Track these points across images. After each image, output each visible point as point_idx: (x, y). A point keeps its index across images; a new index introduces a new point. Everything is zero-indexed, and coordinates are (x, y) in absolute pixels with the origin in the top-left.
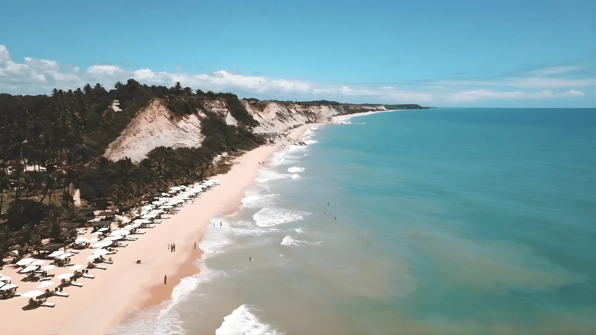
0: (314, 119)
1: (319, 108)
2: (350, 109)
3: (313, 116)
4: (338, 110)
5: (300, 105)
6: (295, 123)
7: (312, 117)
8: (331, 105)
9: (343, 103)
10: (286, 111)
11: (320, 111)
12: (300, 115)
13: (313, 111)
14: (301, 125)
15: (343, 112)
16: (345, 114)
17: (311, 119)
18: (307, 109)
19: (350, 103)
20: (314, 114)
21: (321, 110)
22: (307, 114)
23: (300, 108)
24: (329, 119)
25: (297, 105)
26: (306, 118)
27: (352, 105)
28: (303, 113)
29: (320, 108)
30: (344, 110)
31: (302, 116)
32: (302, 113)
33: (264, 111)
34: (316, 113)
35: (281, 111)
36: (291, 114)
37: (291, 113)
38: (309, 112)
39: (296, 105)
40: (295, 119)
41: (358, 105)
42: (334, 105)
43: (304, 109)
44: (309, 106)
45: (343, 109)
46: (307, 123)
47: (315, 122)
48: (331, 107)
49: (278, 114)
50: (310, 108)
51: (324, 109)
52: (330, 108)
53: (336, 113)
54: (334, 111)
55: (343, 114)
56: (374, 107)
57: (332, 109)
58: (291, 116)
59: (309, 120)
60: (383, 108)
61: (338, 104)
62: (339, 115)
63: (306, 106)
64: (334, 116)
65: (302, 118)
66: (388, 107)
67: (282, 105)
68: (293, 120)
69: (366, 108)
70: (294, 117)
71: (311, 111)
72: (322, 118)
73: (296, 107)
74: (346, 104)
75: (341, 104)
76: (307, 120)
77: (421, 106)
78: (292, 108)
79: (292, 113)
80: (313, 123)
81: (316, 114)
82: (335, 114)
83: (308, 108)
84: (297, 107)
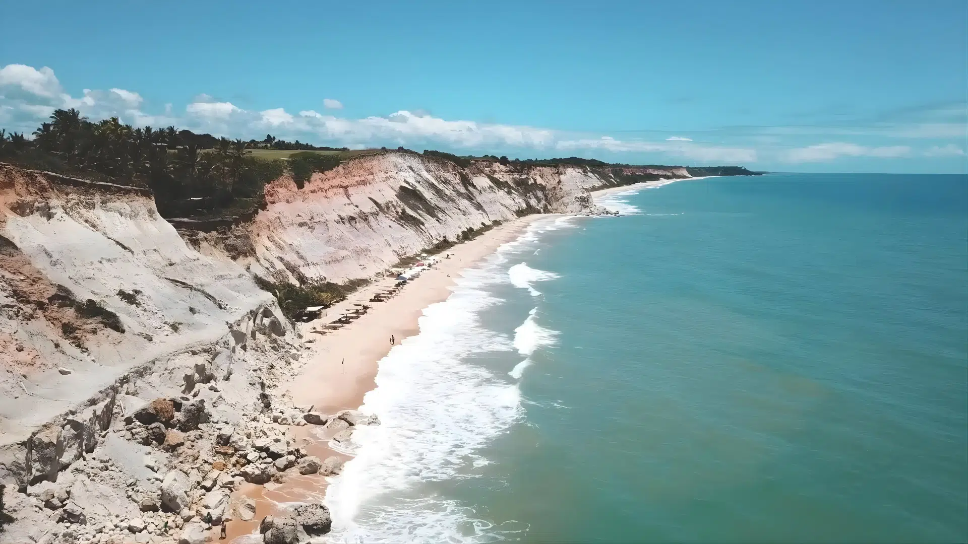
0: (543, 202)
1: (557, 173)
2: (624, 173)
3: (540, 194)
4: (602, 176)
5: (506, 165)
6: (476, 220)
7: (537, 197)
8: (588, 167)
9: (611, 163)
10: (456, 180)
11: (559, 182)
12: (501, 193)
13: (539, 181)
14: (497, 223)
15: (613, 181)
16: (618, 185)
17: (533, 202)
18: (524, 177)
19: (624, 163)
20: (543, 188)
21: (562, 177)
22: (525, 188)
23: (506, 172)
24: (584, 202)
25: (498, 164)
26: (521, 200)
27: (627, 166)
28: (512, 185)
29: (559, 173)
30: (614, 176)
31: (509, 193)
32: (509, 187)
33: (308, 187)
34: (549, 186)
35: (433, 180)
36: (470, 192)
37: (471, 188)
38: (530, 183)
39: (497, 166)
40: (479, 207)
41: (638, 167)
42: (594, 166)
43: (516, 176)
44: (530, 168)
45: (611, 175)
46: (520, 213)
47: (546, 210)
48: (589, 170)
49: (408, 194)
50: (532, 174)
51: (571, 175)
52: (587, 173)
53: (598, 183)
54: (595, 181)
55: (613, 185)
56: (669, 171)
57: (590, 174)
58: (470, 198)
59: (528, 204)
60: (685, 173)
61: (601, 165)
62: (604, 187)
63: (523, 168)
64: (594, 189)
65: (508, 200)
66: (694, 171)
67: (444, 164)
68: (472, 209)
69: (655, 172)
70: (479, 199)
71: (535, 180)
72: (565, 200)
73: (495, 171)
74: (617, 165)
75: (607, 165)
76: (524, 206)
77: (750, 169)
78: (480, 172)
79: (474, 187)
80: (539, 212)
81: (548, 190)
82: (597, 185)
83: (528, 174)
84: (497, 169)
